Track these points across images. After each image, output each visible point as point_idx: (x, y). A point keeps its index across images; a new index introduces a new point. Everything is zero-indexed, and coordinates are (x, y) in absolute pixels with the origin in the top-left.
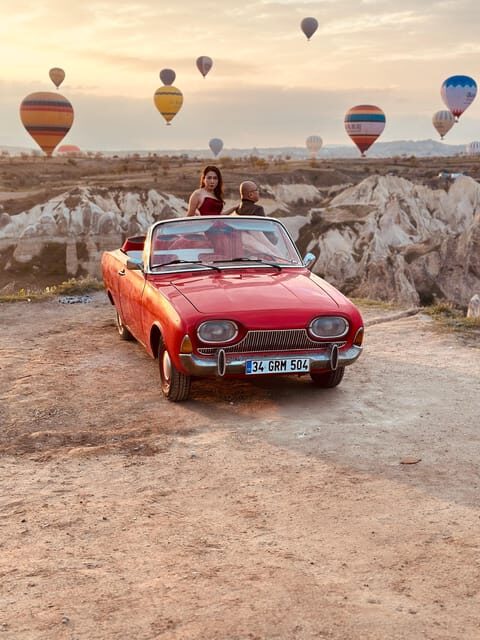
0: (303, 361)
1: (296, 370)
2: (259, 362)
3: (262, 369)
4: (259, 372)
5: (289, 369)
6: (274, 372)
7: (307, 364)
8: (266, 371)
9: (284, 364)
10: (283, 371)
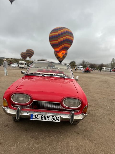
0: (57, 117)
1: (54, 121)
2: (36, 115)
3: (38, 118)
4: (36, 119)
5: (50, 120)
6: (43, 120)
7: (59, 119)
8: (40, 119)
9: (48, 117)
10: (48, 120)
